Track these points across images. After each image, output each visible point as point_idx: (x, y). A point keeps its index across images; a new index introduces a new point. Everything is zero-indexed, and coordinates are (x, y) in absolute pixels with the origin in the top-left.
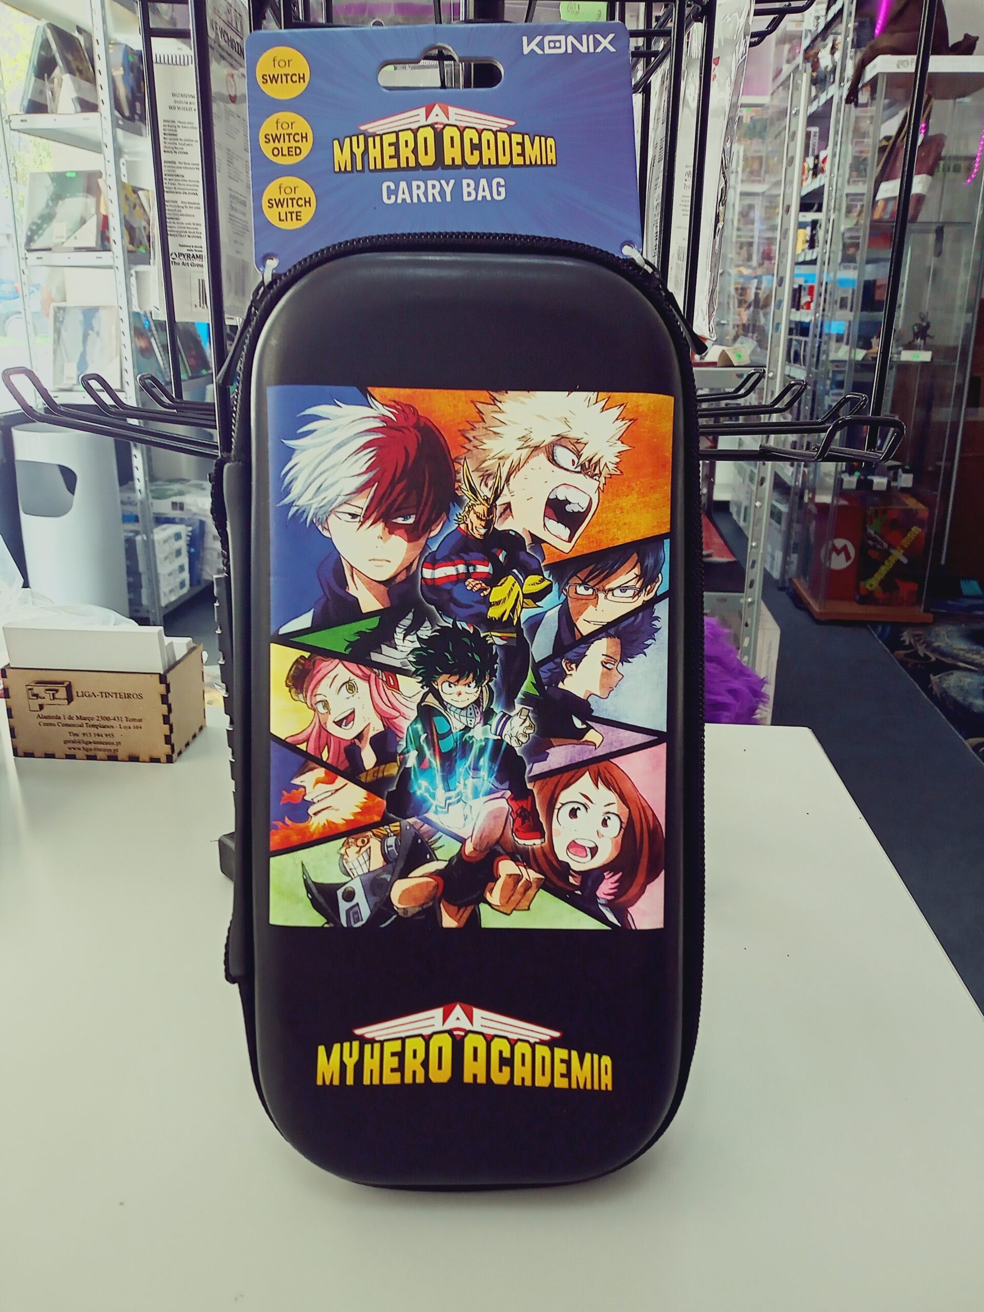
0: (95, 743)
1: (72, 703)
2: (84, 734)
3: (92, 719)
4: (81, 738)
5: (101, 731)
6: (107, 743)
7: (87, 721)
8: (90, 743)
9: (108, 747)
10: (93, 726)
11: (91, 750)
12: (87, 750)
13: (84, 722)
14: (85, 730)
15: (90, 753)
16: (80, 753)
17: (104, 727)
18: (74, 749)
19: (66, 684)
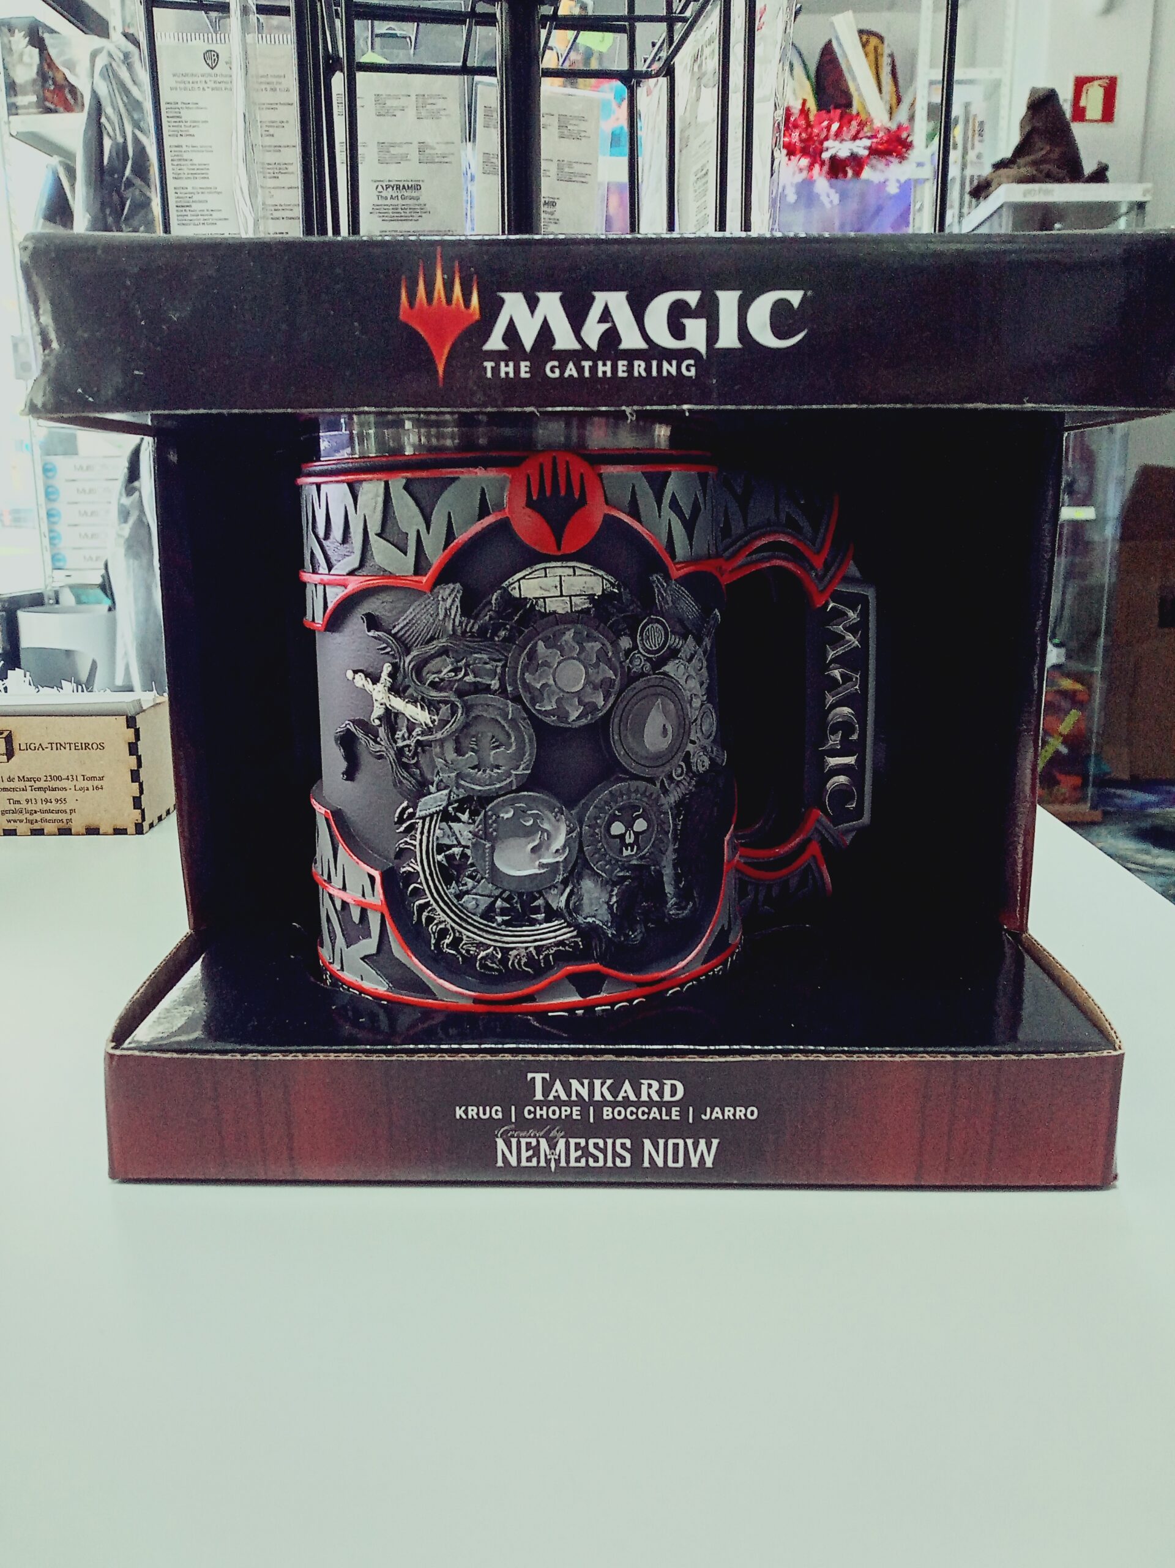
0: (41, 812)
1: (15, 759)
2: (27, 801)
3: (39, 780)
4: (24, 805)
5: (49, 795)
6: (58, 812)
7: (32, 783)
8: (36, 812)
9: (59, 816)
10: (39, 789)
11: (36, 822)
12: (31, 822)
13: (28, 784)
14: (29, 795)
15: (36, 826)
16: (22, 828)
17: (54, 789)
18: (15, 821)
19: (6, 734)
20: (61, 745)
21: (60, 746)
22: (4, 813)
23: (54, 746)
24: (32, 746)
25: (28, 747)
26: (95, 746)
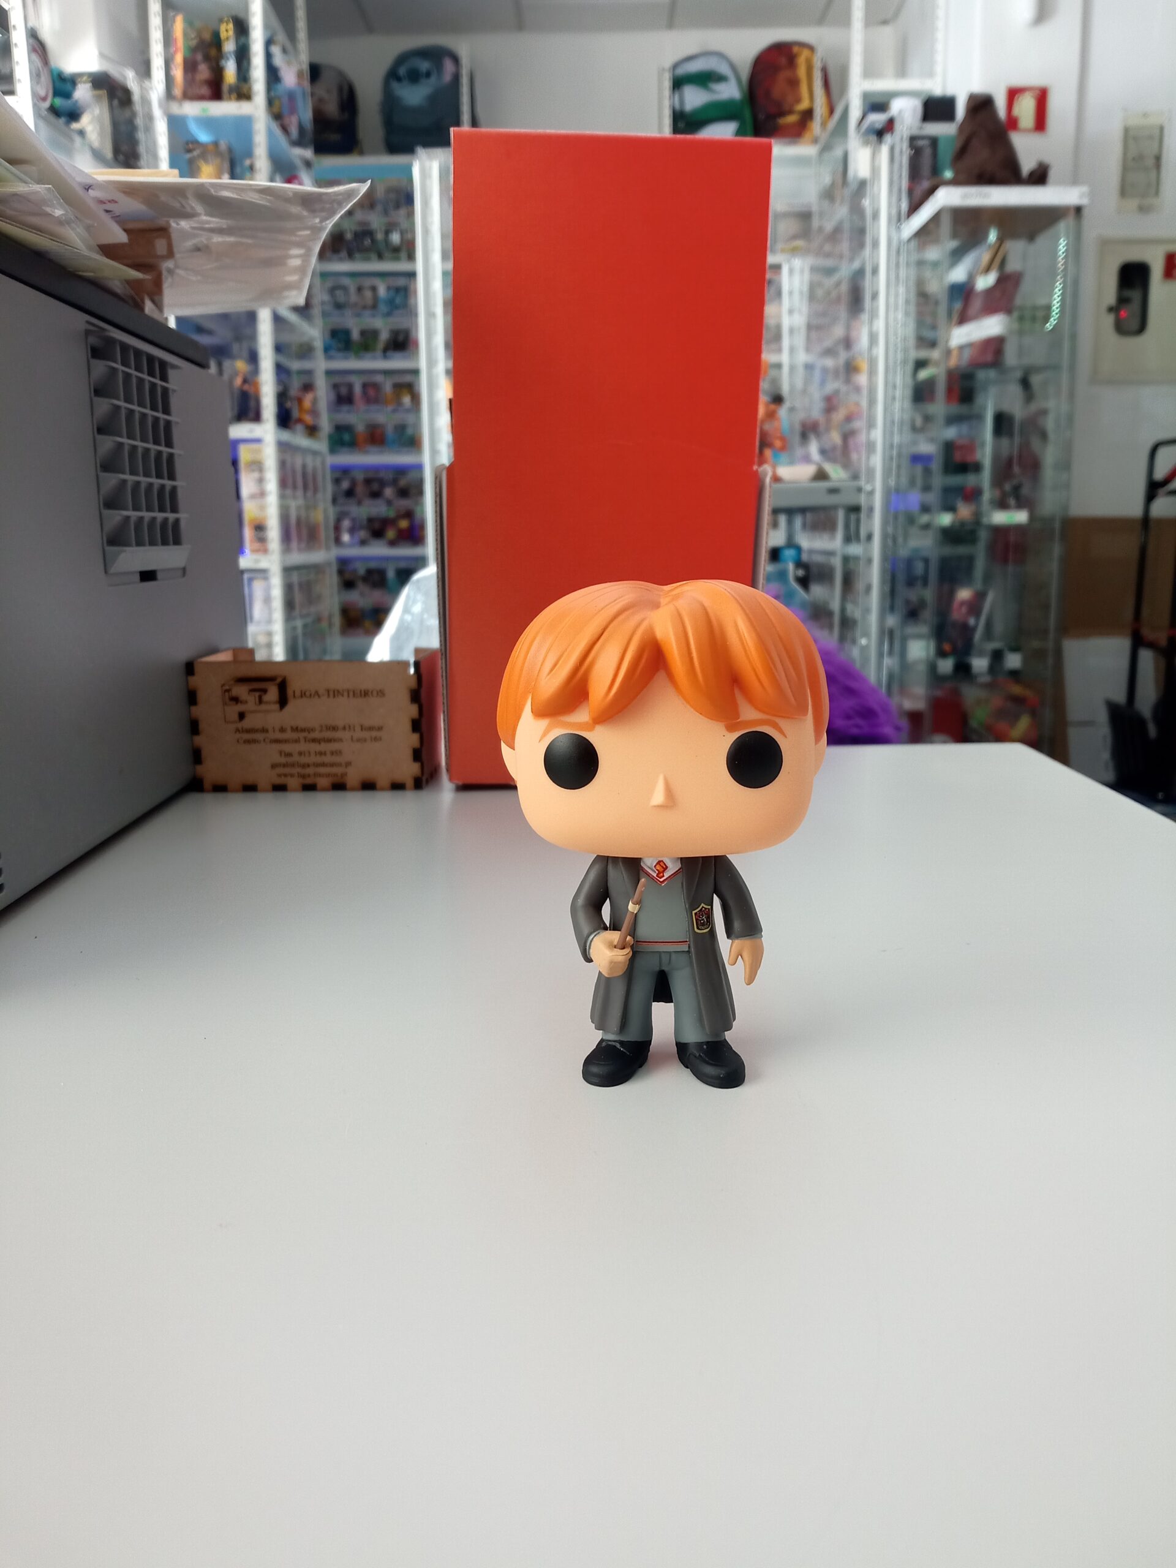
0: (317, 765)
1: (289, 708)
2: (300, 754)
3: (312, 730)
4: (296, 758)
5: (323, 747)
6: (332, 765)
7: (305, 734)
8: (309, 766)
9: (334, 770)
10: (314, 740)
11: (309, 776)
12: (303, 776)
13: (302, 735)
14: (303, 746)
15: (308, 781)
16: (293, 782)
17: (329, 741)
18: (285, 775)
19: (279, 680)
20: (338, 691)
21: (336, 693)
22: (274, 766)
23: (331, 694)
24: (308, 694)
25: (303, 694)
26: (375, 693)
